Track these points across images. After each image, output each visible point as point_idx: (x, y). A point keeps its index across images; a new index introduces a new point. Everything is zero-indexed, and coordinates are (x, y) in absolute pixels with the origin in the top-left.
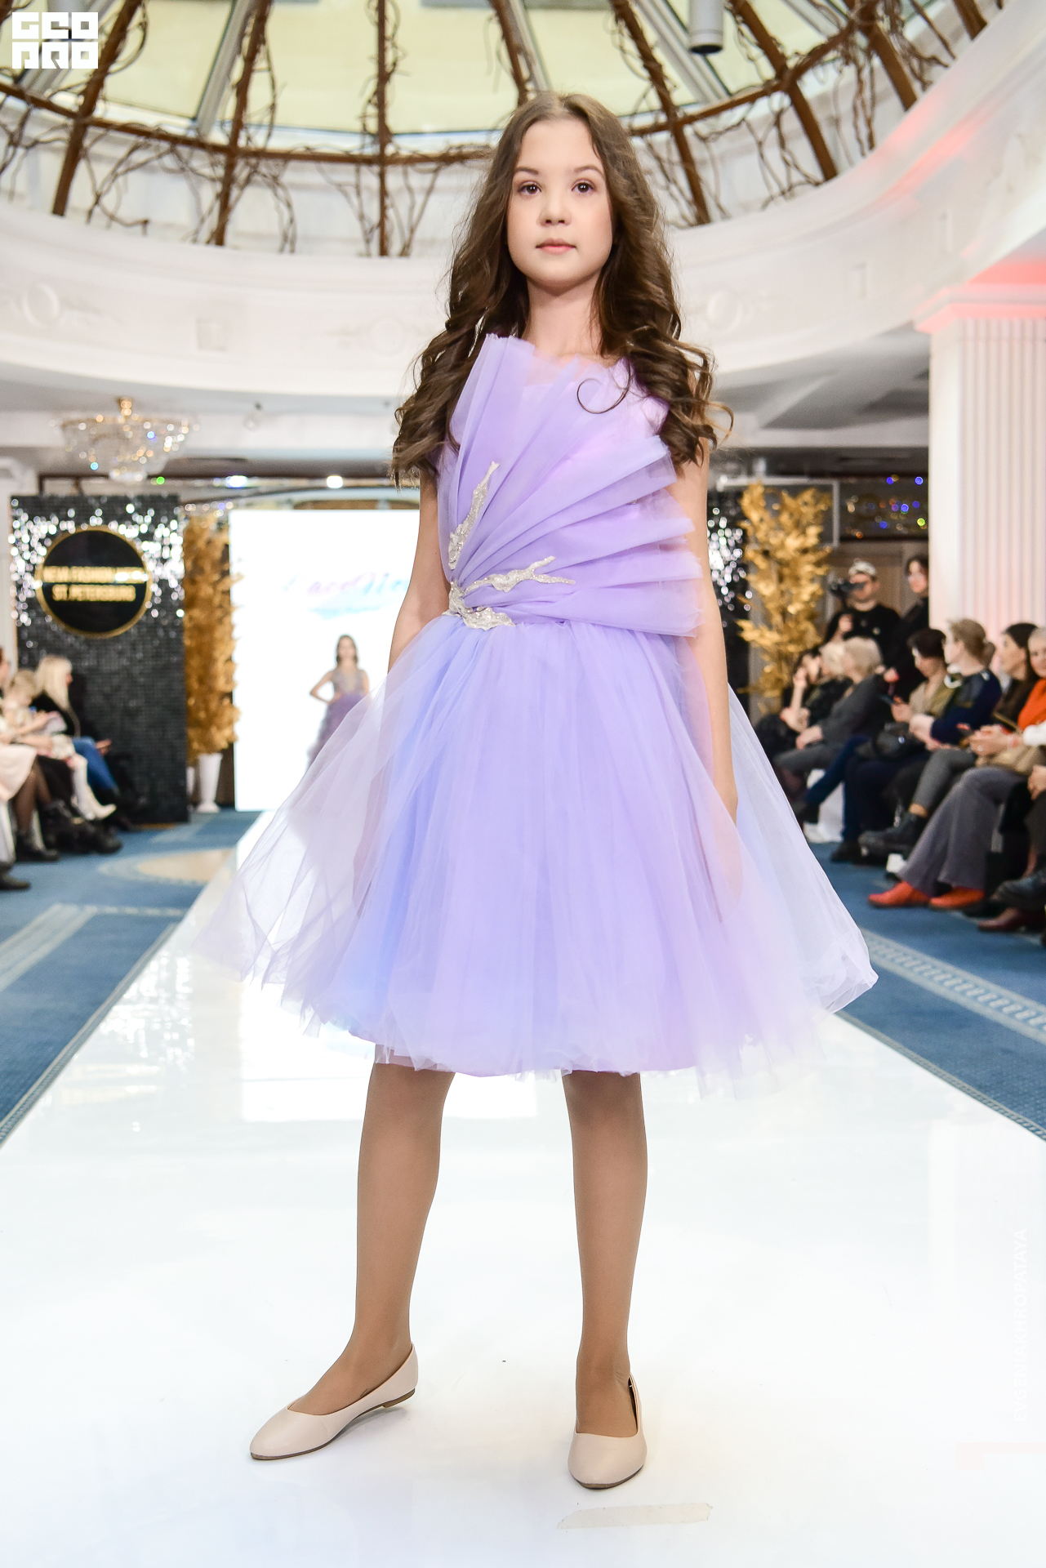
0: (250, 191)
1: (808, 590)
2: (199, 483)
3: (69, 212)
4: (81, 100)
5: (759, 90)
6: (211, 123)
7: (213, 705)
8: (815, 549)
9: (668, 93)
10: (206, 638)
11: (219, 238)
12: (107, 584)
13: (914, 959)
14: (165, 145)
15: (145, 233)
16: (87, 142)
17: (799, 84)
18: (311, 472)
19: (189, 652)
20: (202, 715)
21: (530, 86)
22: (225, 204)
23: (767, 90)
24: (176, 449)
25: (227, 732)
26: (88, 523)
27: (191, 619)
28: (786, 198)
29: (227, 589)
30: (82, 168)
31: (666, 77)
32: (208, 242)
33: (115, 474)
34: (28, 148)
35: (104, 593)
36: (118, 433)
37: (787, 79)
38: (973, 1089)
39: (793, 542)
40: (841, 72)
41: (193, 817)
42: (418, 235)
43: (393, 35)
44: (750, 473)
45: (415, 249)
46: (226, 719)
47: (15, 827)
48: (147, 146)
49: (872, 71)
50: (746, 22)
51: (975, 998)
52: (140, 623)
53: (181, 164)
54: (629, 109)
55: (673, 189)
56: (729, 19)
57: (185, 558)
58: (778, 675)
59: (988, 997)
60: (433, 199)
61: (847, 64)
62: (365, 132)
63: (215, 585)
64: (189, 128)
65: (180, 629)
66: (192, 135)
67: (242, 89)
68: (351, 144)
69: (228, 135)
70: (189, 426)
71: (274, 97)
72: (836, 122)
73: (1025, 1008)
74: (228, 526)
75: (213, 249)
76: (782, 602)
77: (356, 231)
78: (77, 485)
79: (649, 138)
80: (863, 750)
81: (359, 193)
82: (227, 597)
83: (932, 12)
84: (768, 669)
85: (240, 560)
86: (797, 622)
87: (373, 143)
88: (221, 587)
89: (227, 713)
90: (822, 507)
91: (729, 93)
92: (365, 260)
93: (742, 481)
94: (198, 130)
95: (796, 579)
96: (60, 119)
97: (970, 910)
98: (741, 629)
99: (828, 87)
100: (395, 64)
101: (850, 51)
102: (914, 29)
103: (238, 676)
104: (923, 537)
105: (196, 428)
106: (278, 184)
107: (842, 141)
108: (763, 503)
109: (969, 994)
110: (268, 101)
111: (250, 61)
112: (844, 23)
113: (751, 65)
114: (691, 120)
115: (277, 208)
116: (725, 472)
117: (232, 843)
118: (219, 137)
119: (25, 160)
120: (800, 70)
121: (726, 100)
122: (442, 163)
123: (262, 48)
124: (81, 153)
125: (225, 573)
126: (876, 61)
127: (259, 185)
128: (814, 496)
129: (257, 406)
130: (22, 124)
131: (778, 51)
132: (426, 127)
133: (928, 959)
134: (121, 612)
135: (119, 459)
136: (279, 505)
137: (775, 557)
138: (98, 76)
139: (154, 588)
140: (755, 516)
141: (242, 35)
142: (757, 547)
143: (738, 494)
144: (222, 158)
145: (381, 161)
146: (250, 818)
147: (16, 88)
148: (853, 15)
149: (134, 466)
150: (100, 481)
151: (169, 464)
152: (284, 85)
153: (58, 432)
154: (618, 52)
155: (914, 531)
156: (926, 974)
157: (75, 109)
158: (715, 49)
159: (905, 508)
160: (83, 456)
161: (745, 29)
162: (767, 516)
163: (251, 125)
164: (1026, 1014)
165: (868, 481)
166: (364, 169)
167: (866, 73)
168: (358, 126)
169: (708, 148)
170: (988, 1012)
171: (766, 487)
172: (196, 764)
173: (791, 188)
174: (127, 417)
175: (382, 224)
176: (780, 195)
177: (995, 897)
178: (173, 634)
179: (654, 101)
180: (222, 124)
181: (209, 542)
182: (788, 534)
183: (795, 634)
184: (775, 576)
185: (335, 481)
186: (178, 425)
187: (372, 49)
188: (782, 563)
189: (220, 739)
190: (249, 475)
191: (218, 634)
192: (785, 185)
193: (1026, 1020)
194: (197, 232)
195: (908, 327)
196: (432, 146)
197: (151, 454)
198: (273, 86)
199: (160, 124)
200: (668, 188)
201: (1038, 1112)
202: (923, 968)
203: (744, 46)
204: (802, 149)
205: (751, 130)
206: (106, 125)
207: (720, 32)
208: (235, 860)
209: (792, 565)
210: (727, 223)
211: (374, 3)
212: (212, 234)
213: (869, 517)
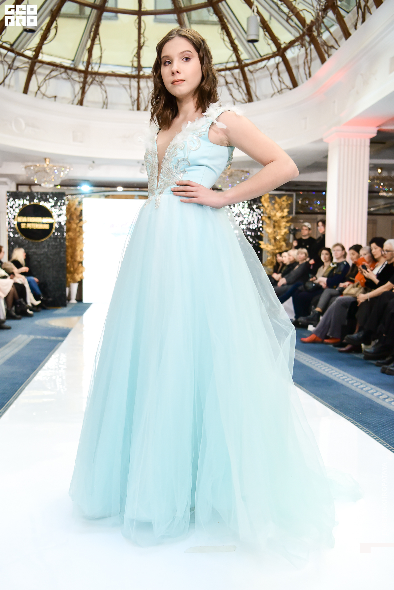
0: (92, 87)
1: (284, 231)
2: (72, 188)
3: (29, 93)
4: (34, 53)
5: (271, 55)
6: (79, 62)
7: (76, 266)
8: (286, 217)
9: (239, 55)
10: (74, 243)
11: (81, 103)
13: (315, 361)
14: (63, 70)
15: (55, 100)
16: (36, 68)
17: (285, 53)
18: (112, 185)
19: (67, 247)
20: (72, 269)
22: (83, 91)
23: (274, 55)
24: (65, 176)
25: (80, 275)
26: (33, 201)
27: (69, 236)
28: (279, 94)
29: (81, 225)
30: (34, 77)
31: (239, 50)
32: (77, 104)
33: (43, 185)
34: (15, 70)
35: (39, 226)
36: (44, 170)
37: (281, 52)
38: (333, 407)
39: (279, 214)
40: (300, 50)
41: (68, 305)
43: (144, 33)
46: (80, 271)
47: (6, 307)
48: (57, 70)
49: (311, 50)
50: (267, 31)
52: (51, 237)
53: (68, 77)
54: (225, 61)
55: (240, 89)
56: (261, 30)
57: (66, 215)
59: (340, 375)
61: (302, 47)
62: (133, 66)
63: (77, 224)
64: (71, 64)
65: (65, 239)
66: (72, 66)
67: (90, 51)
68: (128, 71)
69: (85, 67)
70: (69, 169)
71: (101, 54)
72: (298, 67)
73: (352, 380)
74: (82, 204)
75: (79, 107)
76: (274, 235)
77: (129, 101)
78: (30, 188)
79: (232, 71)
80: (300, 288)
81: (130, 88)
82: (81, 228)
83: (332, 30)
84: (269, 258)
85: (86, 216)
86: (280, 242)
87: (136, 70)
88: (79, 225)
89: (81, 269)
90: (289, 202)
91: (261, 56)
92: (132, 112)
94: (74, 65)
95: (280, 227)
96: (26, 60)
97: (335, 345)
98: (260, 244)
99: (295, 55)
100: (144, 43)
101: (303, 42)
102: (325, 36)
103: (84, 256)
104: (324, 213)
105: (72, 169)
106: (102, 84)
107: (300, 74)
108: (269, 200)
109: (333, 374)
110: (99, 55)
111: (93, 41)
112: (301, 32)
113: (269, 47)
114: (247, 65)
115: (102, 93)
117: (81, 314)
118: (82, 67)
119: (14, 74)
120: (286, 49)
121: (260, 58)
123: (98, 36)
124: (34, 72)
125: (81, 220)
126: (312, 46)
127: (95, 84)
128: (286, 198)
129: (93, 162)
130: (13, 61)
131: (278, 42)
133: (320, 362)
134: (44, 233)
135: (45, 179)
136: (100, 197)
137: (272, 219)
138: (40, 45)
139: (56, 226)
140: (266, 205)
141: (90, 32)
142: (267, 216)
144: (82, 75)
145: (138, 77)
146: (88, 305)
147: (11, 49)
148: (305, 30)
149: (50, 182)
150: (38, 187)
151: (62, 181)
152: (105, 50)
153: (23, 169)
154: (222, 41)
155: (321, 211)
156: (319, 367)
157: (32, 56)
158: (256, 41)
159: (319, 203)
160: (32, 178)
161: (267, 33)
162: (270, 205)
163: (93, 63)
164: (352, 382)
165: (305, 193)
166: (132, 80)
167: (308, 51)
168: (130, 64)
169: (253, 75)
170: (340, 381)
172: (69, 286)
173: (281, 90)
174: (48, 165)
175: (138, 99)
176: (277, 92)
177: (345, 341)
178: (62, 241)
179: (234, 58)
180: (83, 62)
181: (75, 209)
182: (277, 211)
183: (279, 246)
184: (272, 226)
185: (120, 189)
186: (65, 168)
187: (136, 37)
188: (275, 222)
189: (78, 278)
191: (78, 241)
192: (279, 89)
193: (352, 384)
194: (73, 100)
195: (321, 140)
197: (56, 178)
198: (101, 50)
199: (61, 62)
200: (238, 89)
201: (354, 416)
203: (266, 40)
204: (286, 77)
205: (268, 69)
206: (42, 62)
207: (258, 35)
208: (82, 320)
209: (278, 222)
210: (259, 102)
211: (137, 21)
212: (79, 101)
213: (307, 206)
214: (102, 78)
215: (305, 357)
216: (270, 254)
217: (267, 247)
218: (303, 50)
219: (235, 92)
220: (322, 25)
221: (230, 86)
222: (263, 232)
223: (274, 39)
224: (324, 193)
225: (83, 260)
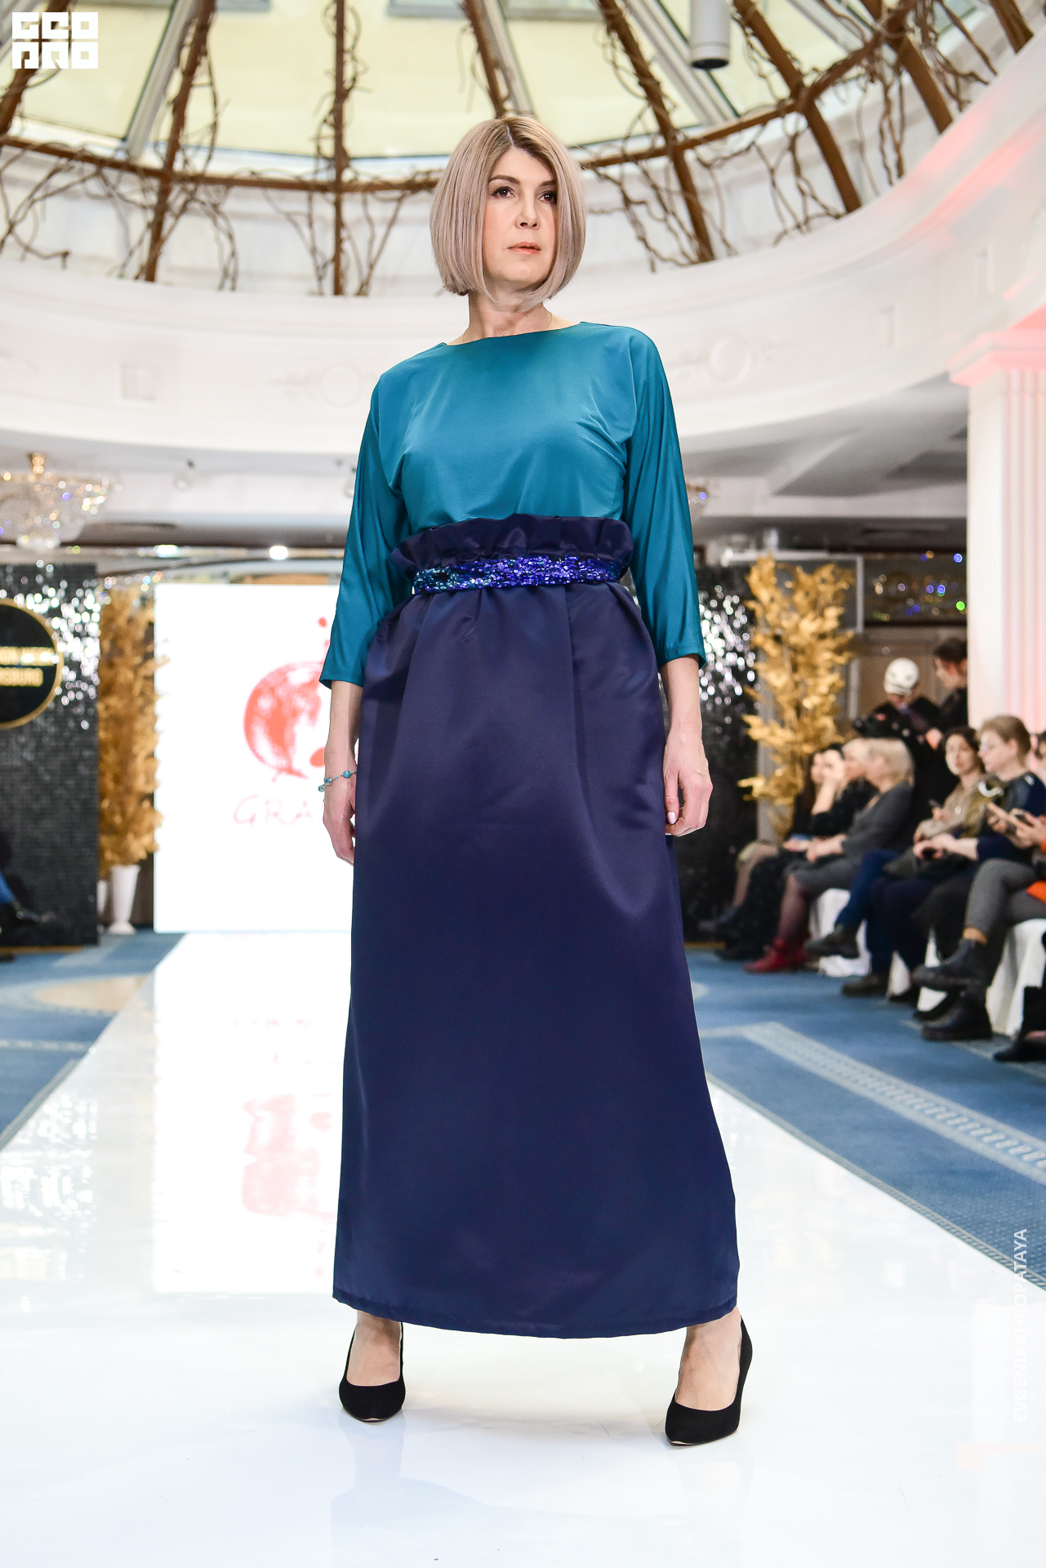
0: (185, 220)
1: (827, 681)
2: (120, 552)
5: (771, 110)
6: (144, 144)
7: (131, 808)
8: (834, 634)
9: (668, 113)
10: (125, 730)
11: (149, 273)
12: (11, 666)
14: (90, 168)
15: (64, 266)
16: (1, 164)
17: (817, 103)
18: (251, 541)
19: (105, 746)
20: (118, 820)
21: (508, 105)
22: (157, 236)
23: (781, 111)
24: (94, 511)
25: (146, 840)
27: (107, 708)
28: (801, 233)
29: (151, 674)
31: (666, 96)
32: (137, 278)
33: (23, 540)
35: (7, 677)
36: (27, 494)
37: (803, 98)
39: (809, 626)
40: (865, 90)
41: (103, 940)
42: (378, 271)
43: (353, 47)
44: (760, 546)
45: (375, 287)
46: (146, 824)
48: (69, 169)
49: (901, 89)
50: (756, 34)
51: (1020, 1156)
52: (47, 713)
53: (108, 189)
54: (621, 131)
55: (673, 221)
56: (736, 32)
57: (101, 639)
58: (792, 780)
60: (396, 231)
61: (872, 81)
62: (319, 155)
63: (135, 669)
64: (117, 150)
65: (95, 721)
66: (121, 157)
67: (180, 106)
68: (304, 170)
69: (162, 158)
70: (110, 487)
71: (216, 115)
72: (860, 147)
74: (154, 602)
75: (143, 285)
76: (797, 694)
77: (307, 266)
79: (644, 164)
81: (311, 225)
82: (149, 683)
83: (970, 24)
85: (166, 640)
86: (814, 718)
87: (329, 168)
88: (143, 672)
89: (148, 819)
90: (843, 585)
91: (737, 115)
92: (318, 299)
93: (750, 555)
94: (128, 152)
95: (813, 668)
98: (748, 726)
99: (851, 107)
100: (354, 80)
101: (877, 67)
102: (949, 43)
103: (160, 775)
104: (961, 622)
105: (118, 488)
107: (866, 169)
108: (774, 580)
109: (1012, 1151)
110: (209, 120)
111: (189, 74)
112: (869, 35)
113: (763, 82)
114: (693, 144)
115: (217, 239)
116: (730, 545)
117: (149, 968)
118: (152, 159)
120: (818, 89)
121: (733, 121)
122: (408, 192)
123: (204, 61)
125: (149, 656)
126: (906, 79)
127: (196, 213)
128: (833, 573)
129: (189, 465)
131: (793, 67)
132: (390, 151)
133: (965, 1111)
134: (25, 699)
135: (29, 523)
136: (214, 578)
137: (788, 643)
138: (14, 91)
139: (65, 674)
140: (764, 594)
141: (181, 46)
142: (768, 632)
143: (745, 569)
144: (155, 183)
145: (337, 188)
146: (173, 940)
148: (879, 27)
149: (46, 531)
150: (6, 549)
151: (86, 529)
152: (227, 103)
154: (610, 68)
155: (952, 616)
156: (961, 1128)
158: (721, 63)
159: (943, 589)
161: (755, 41)
162: (778, 595)
163: (188, 146)
165: (898, 557)
166: (317, 196)
167: (894, 92)
168: (311, 149)
169: (713, 176)
171: (778, 562)
172: (108, 878)
173: (807, 220)
174: (39, 476)
175: (336, 259)
178: (85, 725)
179: (652, 124)
180: (156, 145)
182: (803, 616)
183: (811, 733)
184: (788, 665)
185: (279, 552)
186: (98, 485)
187: (329, 63)
188: (796, 650)
189: (138, 850)
190: (180, 544)
191: (138, 726)
192: (801, 218)
194: (124, 265)
195: (943, 379)
196: (396, 172)
197: (66, 518)
198: (215, 103)
199: (85, 144)
200: (665, 220)
202: (958, 1121)
203: (755, 61)
204: (821, 178)
205: (763, 157)
206: (23, 145)
207: (726, 45)
208: (152, 987)
209: (808, 651)
210: (734, 260)
211: (333, 11)
212: (142, 269)
213: (899, 599)
214: (218, 192)
215: (912, 1096)
216: (783, 755)
217: (772, 734)
218: (876, 89)
219: (657, 233)
220: (937, 8)
221: (640, 211)
222: (758, 687)
223: (781, 59)
224: (958, 558)
225: (156, 787)
